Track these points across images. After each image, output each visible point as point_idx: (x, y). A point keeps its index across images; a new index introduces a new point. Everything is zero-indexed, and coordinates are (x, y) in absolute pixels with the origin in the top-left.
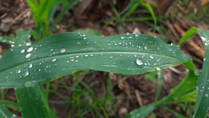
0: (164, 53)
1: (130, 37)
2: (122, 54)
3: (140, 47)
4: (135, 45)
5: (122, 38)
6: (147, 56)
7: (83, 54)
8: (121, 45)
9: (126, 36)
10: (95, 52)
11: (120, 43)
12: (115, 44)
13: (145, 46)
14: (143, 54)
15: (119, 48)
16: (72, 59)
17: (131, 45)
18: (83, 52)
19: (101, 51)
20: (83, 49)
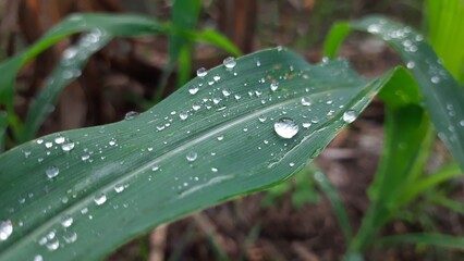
0: (324, 83)
1: (217, 78)
2: (223, 134)
3: (258, 94)
4: (243, 92)
5: (193, 92)
6: (294, 105)
7: (87, 201)
8: (203, 112)
9: (200, 80)
10: (128, 172)
11: (196, 108)
12: (183, 117)
13: (268, 83)
14: (279, 106)
15: (201, 122)
16: (51, 242)
17: (231, 97)
18: (83, 196)
19: (149, 158)
20: (80, 186)
